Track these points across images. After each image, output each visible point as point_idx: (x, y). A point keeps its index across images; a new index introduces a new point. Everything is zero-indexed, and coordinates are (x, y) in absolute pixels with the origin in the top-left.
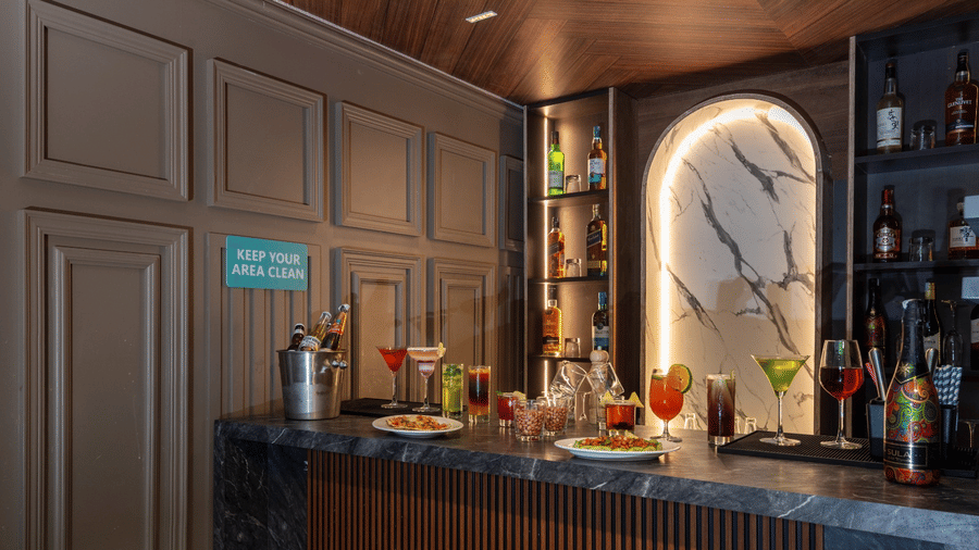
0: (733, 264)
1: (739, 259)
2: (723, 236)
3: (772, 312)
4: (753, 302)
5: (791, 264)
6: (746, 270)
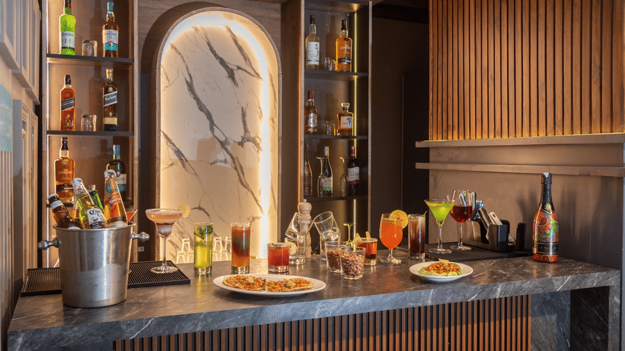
0: (209, 128)
1: (212, 124)
2: (201, 107)
3: (234, 162)
4: (222, 155)
5: (246, 130)
6: (217, 132)
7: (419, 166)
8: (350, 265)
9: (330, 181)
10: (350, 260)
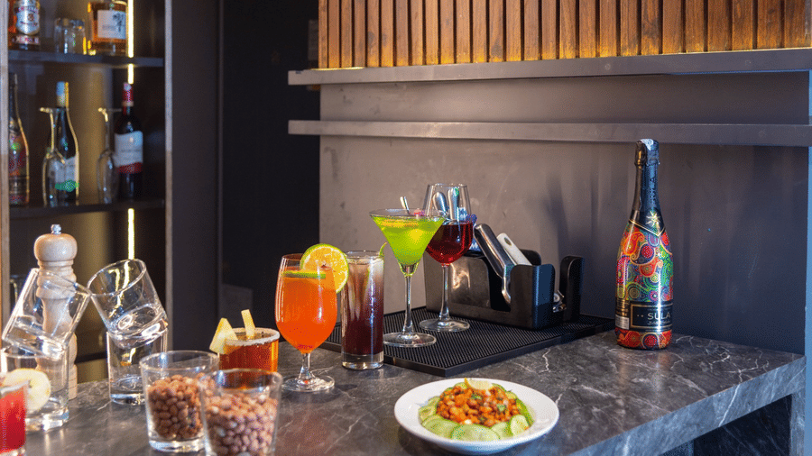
7: (297, 127)
8: (241, 435)
9: (72, 166)
10: (241, 418)
